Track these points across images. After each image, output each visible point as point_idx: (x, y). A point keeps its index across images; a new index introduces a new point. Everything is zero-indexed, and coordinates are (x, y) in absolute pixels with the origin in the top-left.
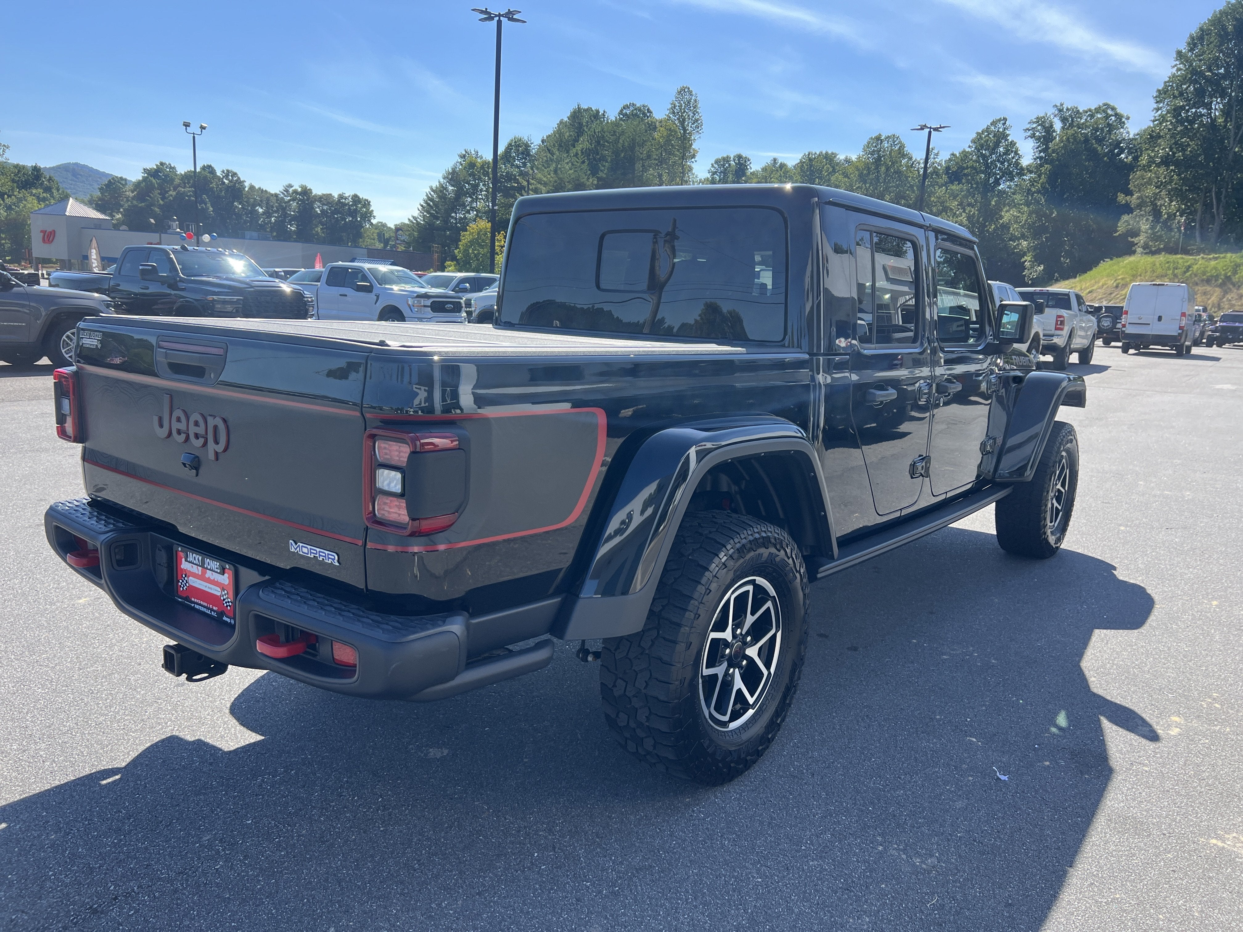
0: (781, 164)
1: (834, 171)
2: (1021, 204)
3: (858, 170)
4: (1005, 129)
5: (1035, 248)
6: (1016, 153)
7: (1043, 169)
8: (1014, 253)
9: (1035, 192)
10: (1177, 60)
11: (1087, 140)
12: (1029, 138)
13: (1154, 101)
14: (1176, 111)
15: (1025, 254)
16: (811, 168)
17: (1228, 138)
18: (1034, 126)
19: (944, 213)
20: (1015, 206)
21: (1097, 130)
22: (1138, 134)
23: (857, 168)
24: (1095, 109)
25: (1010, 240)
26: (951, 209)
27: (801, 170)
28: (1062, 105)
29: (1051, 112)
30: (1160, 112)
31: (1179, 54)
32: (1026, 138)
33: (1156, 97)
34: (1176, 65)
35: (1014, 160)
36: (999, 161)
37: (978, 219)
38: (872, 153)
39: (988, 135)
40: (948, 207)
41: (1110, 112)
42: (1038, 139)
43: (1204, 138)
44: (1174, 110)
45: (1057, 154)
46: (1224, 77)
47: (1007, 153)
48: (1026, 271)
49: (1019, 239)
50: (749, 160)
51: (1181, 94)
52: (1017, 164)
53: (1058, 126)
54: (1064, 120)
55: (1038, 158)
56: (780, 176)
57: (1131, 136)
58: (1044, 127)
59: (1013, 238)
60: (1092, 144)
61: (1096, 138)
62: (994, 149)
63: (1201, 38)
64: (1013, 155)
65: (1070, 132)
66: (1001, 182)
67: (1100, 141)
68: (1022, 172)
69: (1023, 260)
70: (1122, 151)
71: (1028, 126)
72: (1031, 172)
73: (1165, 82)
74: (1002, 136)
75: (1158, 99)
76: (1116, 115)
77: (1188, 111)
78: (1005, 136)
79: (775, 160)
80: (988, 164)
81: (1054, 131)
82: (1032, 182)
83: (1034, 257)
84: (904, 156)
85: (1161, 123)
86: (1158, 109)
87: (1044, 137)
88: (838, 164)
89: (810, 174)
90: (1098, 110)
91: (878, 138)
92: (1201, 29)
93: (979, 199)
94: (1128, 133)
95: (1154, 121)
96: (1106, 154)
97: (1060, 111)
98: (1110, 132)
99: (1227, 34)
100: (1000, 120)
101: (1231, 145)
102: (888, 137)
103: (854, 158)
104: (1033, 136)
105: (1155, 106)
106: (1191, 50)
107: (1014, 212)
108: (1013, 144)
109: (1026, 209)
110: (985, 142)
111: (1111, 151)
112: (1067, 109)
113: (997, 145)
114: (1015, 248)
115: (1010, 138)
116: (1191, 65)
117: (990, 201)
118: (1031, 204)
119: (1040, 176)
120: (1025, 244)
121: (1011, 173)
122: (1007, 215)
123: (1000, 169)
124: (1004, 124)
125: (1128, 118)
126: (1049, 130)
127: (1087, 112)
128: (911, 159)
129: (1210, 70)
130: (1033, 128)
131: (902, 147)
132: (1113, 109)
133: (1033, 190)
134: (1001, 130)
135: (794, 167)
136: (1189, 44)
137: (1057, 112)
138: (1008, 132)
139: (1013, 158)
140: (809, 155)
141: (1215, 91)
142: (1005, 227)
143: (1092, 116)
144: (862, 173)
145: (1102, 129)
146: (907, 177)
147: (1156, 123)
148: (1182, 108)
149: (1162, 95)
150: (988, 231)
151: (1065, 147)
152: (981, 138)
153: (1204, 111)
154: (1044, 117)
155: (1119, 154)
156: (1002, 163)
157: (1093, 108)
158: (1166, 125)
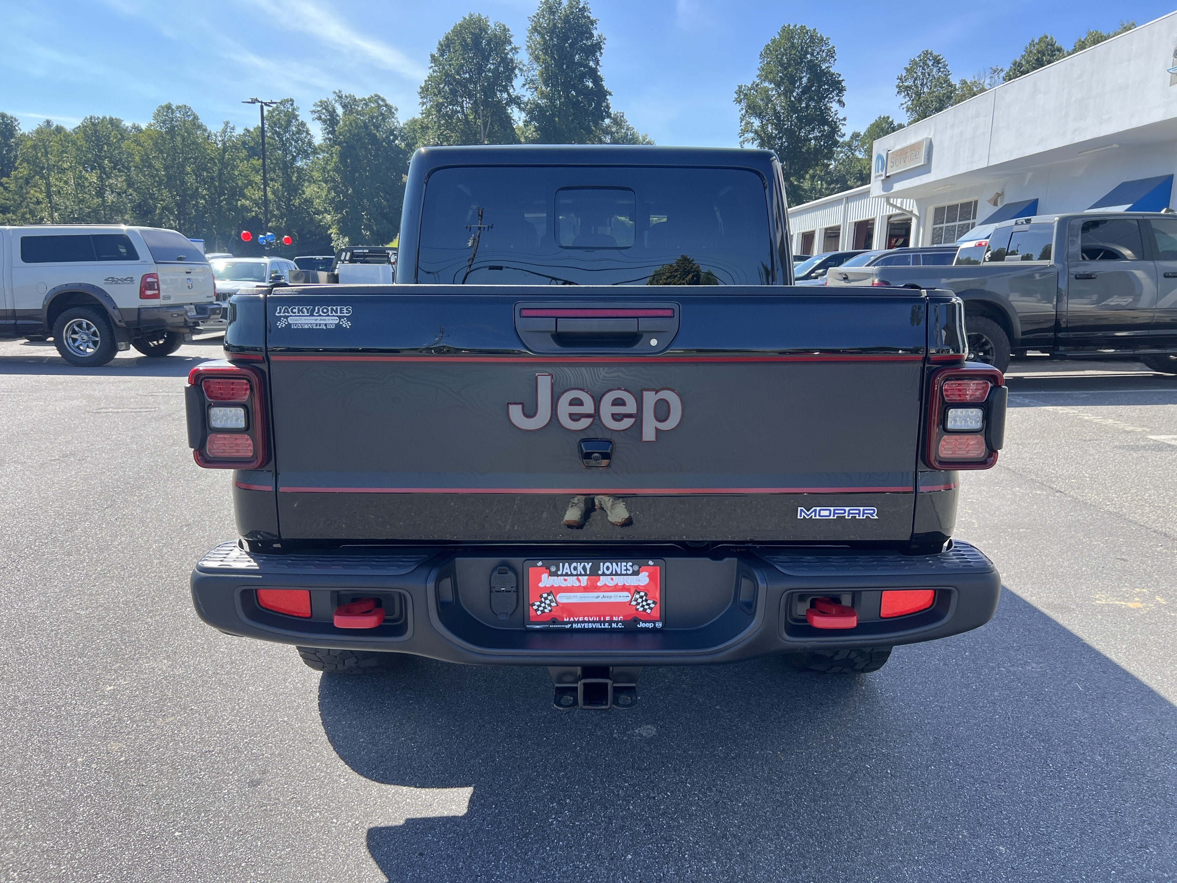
0: (57, 126)
1: (123, 138)
2: (320, 181)
3: (152, 139)
4: (293, 109)
5: (339, 221)
6: (308, 133)
7: (334, 149)
8: (320, 226)
9: (330, 170)
10: (432, 63)
11: (366, 126)
12: (317, 120)
13: (419, 96)
14: (439, 107)
15: (330, 227)
16: (95, 133)
17: (480, 133)
18: (319, 109)
19: (250, 187)
20: (314, 182)
21: (373, 118)
22: (407, 124)
23: (149, 135)
24: (369, 99)
25: (315, 214)
26: (256, 183)
27: (85, 135)
28: (340, 92)
29: (332, 97)
30: (425, 106)
31: (433, 58)
32: (313, 120)
33: (420, 93)
34: (432, 67)
35: (306, 140)
36: (293, 139)
37: (283, 194)
38: (164, 122)
39: (278, 114)
40: (253, 181)
41: (381, 103)
42: (325, 121)
43: (462, 131)
44: (437, 105)
45: (344, 136)
46: (470, 80)
47: (299, 132)
48: (333, 242)
49: (322, 213)
50: (16, 120)
51: (440, 92)
52: (310, 143)
53: (340, 111)
54: (344, 106)
55: (326, 139)
56: (61, 140)
57: (401, 125)
58: (327, 110)
59: (318, 213)
60: (371, 130)
61: (374, 124)
62: (287, 127)
63: (448, 46)
64: (305, 134)
65: (352, 118)
66: (298, 159)
67: (377, 127)
68: (315, 152)
69: (329, 232)
70: (396, 138)
71: (314, 108)
72: (323, 151)
73: (426, 81)
74: (292, 116)
75: (422, 95)
76: (386, 105)
77: (446, 107)
78: (295, 117)
79: (48, 122)
80: (283, 141)
81: (337, 115)
82: (327, 161)
83: (339, 229)
84: (200, 127)
85: (428, 116)
86: (423, 104)
87: (329, 120)
88: (125, 130)
89: (96, 140)
90: (370, 100)
91: (169, 107)
92: (447, 38)
93: (281, 174)
94: (398, 122)
95: (422, 114)
96: (384, 140)
97: (340, 97)
98: (384, 119)
99: (467, 44)
100: (287, 101)
101: (483, 139)
102: (178, 107)
103: (144, 126)
104: (320, 118)
105: (421, 100)
106: (442, 55)
107: (314, 188)
108: (303, 124)
109: (324, 185)
110: (277, 120)
111: (388, 137)
112: (346, 96)
113: (289, 123)
114: (321, 221)
115: (300, 119)
116: (443, 68)
117: (291, 178)
118: (328, 181)
119: (331, 155)
120: (329, 217)
121: (306, 151)
122: (309, 190)
123: (295, 147)
124: (292, 105)
125: (397, 110)
126: (332, 113)
127: (362, 101)
128: (205, 130)
129: (459, 74)
130: (318, 111)
131: (196, 118)
132: (383, 100)
133: (328, 168)
134: (290, 110)
135: (74, 131)
136: (439, 49)
137: (337, 98)
138: (297, 113)
139: (306, 137)
140: (91, 118)
141: (465, 92)
142: (309, 202)
143: (366, 105)
144: (157, 143)
145: (377, 118)
146: (205, 149)
147: (424, 115)
148: (442, 104)
149: (424, 91)
150: (293, 205)
151: (349, 131)
152: (273, 116)
153: (459, 109)
154: (326, 102)
155: (394, 141)
156: (296, 142)
157: (366, 98)
158: (432, 118)
